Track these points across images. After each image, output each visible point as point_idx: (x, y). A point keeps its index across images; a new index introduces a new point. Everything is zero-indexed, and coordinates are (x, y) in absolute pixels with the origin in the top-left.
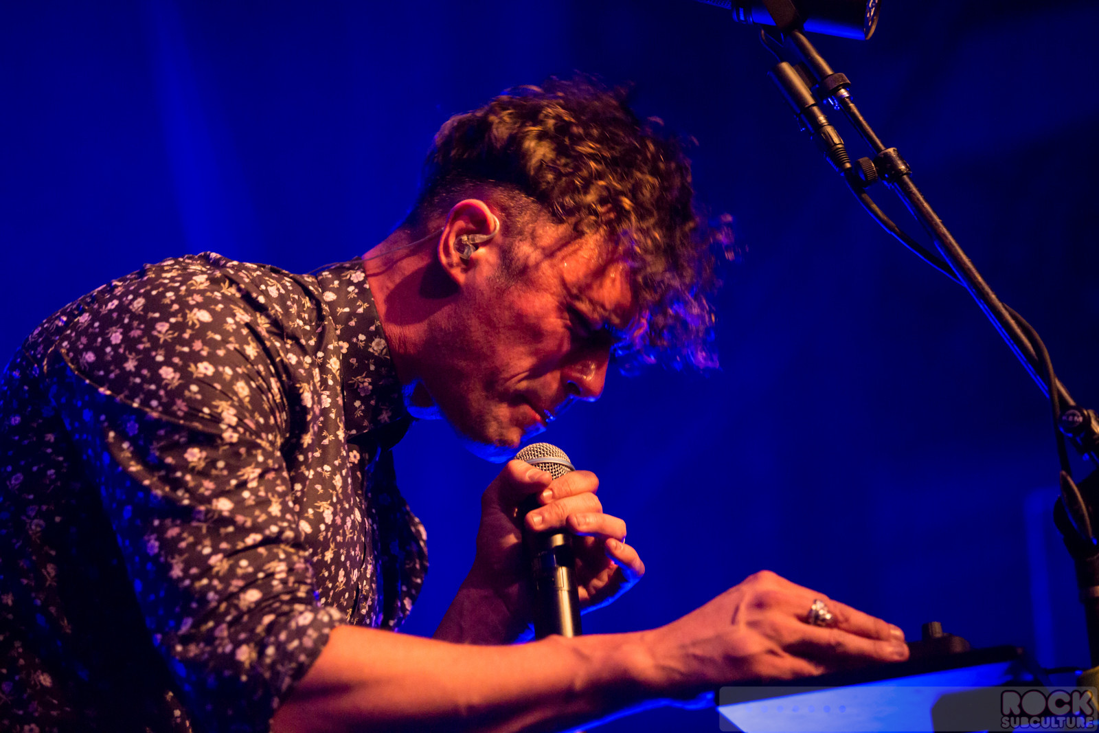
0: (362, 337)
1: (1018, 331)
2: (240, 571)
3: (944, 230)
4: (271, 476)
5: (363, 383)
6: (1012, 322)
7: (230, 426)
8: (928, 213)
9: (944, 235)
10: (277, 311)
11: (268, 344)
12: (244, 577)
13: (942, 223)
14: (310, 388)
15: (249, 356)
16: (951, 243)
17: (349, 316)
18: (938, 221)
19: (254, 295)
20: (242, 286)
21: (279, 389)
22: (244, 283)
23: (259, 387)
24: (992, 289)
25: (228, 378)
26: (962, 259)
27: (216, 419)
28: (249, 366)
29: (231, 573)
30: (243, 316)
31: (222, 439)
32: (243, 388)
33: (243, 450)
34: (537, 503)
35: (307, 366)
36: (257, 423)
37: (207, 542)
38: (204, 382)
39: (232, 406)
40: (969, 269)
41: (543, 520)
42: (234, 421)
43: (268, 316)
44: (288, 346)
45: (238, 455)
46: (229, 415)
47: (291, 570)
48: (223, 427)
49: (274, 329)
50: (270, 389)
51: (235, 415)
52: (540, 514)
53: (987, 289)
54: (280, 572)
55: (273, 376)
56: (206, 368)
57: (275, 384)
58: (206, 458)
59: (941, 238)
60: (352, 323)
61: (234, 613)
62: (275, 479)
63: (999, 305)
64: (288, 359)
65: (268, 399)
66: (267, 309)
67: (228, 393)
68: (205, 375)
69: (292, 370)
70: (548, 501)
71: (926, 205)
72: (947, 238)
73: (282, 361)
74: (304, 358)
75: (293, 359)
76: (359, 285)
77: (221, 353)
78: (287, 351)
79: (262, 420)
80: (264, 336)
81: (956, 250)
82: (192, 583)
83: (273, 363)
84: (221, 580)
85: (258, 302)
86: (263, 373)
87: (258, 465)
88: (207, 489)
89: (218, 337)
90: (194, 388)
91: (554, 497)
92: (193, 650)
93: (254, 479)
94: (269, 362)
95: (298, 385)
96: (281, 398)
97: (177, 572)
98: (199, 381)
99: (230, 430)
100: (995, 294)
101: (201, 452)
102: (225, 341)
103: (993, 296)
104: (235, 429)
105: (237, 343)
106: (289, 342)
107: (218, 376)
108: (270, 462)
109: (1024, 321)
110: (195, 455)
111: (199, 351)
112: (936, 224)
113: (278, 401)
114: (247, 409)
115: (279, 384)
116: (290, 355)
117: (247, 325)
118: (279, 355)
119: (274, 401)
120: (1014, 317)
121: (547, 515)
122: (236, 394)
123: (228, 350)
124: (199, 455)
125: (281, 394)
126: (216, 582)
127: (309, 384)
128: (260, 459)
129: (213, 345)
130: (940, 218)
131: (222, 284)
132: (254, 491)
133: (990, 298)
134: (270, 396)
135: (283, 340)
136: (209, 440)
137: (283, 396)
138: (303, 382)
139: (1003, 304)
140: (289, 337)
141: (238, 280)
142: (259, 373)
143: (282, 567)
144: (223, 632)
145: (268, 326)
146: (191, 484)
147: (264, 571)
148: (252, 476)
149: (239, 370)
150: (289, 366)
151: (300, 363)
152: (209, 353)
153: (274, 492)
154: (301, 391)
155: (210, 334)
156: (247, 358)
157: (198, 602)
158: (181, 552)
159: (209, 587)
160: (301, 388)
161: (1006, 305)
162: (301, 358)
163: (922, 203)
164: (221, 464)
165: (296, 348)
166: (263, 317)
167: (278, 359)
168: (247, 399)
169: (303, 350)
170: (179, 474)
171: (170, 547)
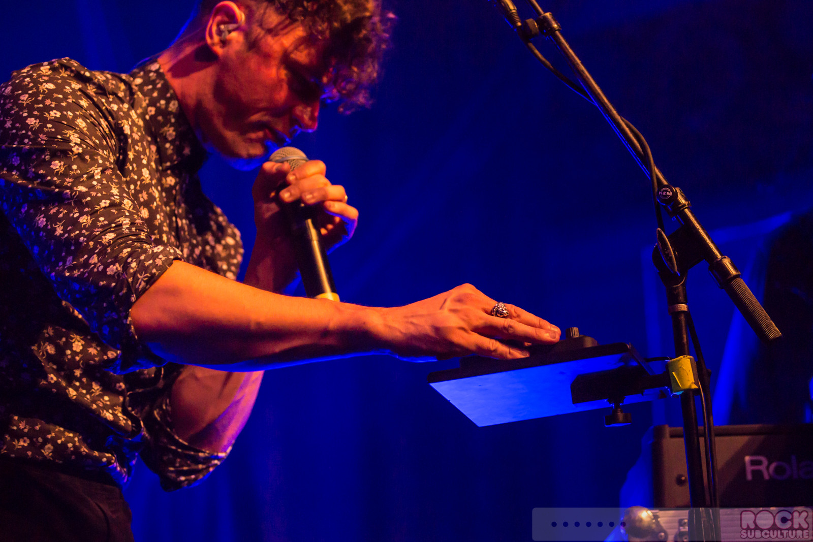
0: (163, 102)
1: (631, 135)
2: (99, 224)
3: (582, 68)
4: (109, 172)
5: (169, 131)
6: (627, 130)
7: (76, 144)
8: (572, 56)
9: (583, 71)
10: (99, 79)
11: (95, 99)
12: (102, 226)
13: (582, 63)
14: (128, 123)
15: (83, 106)
16: (587, 76)
17: (152, 91)
18: (579, 61)
19: (82, 72)
20: (74, 68)
21: (107, 126)
22: (74, 66)
23: (92, 123)
24: (614, 106)
25: (71, 117)
26: (594, 87)
27: (68, 141)
28: (84, 111)
29: (94, 224)
30: (76, 86)
31: (72, 152)
32: (82, 123)
33: (87, 157)
34: (286, 184)
35: (126, 110)
36: (94, 142)
37: (76, 211)
38: (55, 121)
39: (76, 132)
40: (599, 94)
41: (291, 195)
42: (78, 141)
43: (94, 84)
44: (111, 100)
45: (84, 160)
46: (75, 138)
47: (133, 224)
48: (72, 145)
49: (100, 91)
50: (100, 125)
51: (78, 138)
52: (289, 191)
53: (611, 107)
54: (126, 224)
55: (101, 118)
56: (55, 114)
57: (104, 123)
58: (64, 165)
59: (580, 74)
60: (155, 94)
61: (99, 247)
62: (112, 175)
63: (618, 117)
64: (112, 108)
65: (100, 130)
66: (92, 79)
67: (72, 126)
68: (55, 117)
69: (114, 114)
70: (293, 182)
71: (571, 51)
72: (584, 73)
73: (106, 108)
74: (123, 105)
75: (115, 107)
76: (157, 71)
77: (64, 104)
78: (110, 103)
79: (97, 141)
80: (92, 95)
81: (590, 81)
82: (69, 235)
83: (101, 110)
84: (87, 230)
85: (85, 76)
86: (94, 116)
87: (99, 166)
88: (69, 183)
89: (61, 96)
90: (49, 126)
91: (296, 179)
92: (76, 273)
93: (98, 173)
94: (98, 110)
95: (120, 122)
96: (109, 131)
97: (59, 231)
98: (51, 121)
99: (77, 147)
100: (616, 110)
101: (60, 162)
102: (65, 98)
103: (615, 112)
104: (79, 145)
105: (73, 99)
106: (111, 96)
107: (64, 117)
108: (107, 163)
109: (635, 129)
110: (57, 165)
111: (49, 105)
112: (578, 64)
113: (107, 132)
114: (86, 134)
115: (106, 123)
116: (113, 105)
117: (80, 90)
118: (104, 105)
119: (105, 132)
120: (628, 126)
121: (293, 192)
122: (78, 126)
123: (68, 102)
124: (59, 164)
125: (109, 129)
126: (84, 231)
127: (127, 120)
128: (101, 161)
129: (58, 101)
130: (580, 59)
131: (60, 70)
132: (99, 181)
133: (613, 113)
134: (101, 129)
135: (106, 96)
136: (64, 153)
137: (111, 130)
138: (123, 119)
139: (621, 117)
140: (110, 94)
141: (70, 66)
142: (91, 115)
143: (127, 221)
144: (95, 259)
145: (95, 90)
146: (58, 182)
147: (115, 223)
148: (96, 172)
149: (78, 113)
150: (112, 112)
151: (120, 109)
152: (55, 105)
153: (112, 182)
154: (122, 125)
155: (55, 95)
156: (82, 107)
157: (75, 245)
158: (60, 220)
159: (81, 235)
160: (122, 123)
161: (623, 118)
162: (121, 105)
163: (568, 50)
164: (75, 167)
165: (117, 100)
166: (91, 85)
167: (104, 108)
168: (85, 129)
169: (121, 101)
170: (49, 178)
171: (53, 219)
